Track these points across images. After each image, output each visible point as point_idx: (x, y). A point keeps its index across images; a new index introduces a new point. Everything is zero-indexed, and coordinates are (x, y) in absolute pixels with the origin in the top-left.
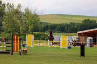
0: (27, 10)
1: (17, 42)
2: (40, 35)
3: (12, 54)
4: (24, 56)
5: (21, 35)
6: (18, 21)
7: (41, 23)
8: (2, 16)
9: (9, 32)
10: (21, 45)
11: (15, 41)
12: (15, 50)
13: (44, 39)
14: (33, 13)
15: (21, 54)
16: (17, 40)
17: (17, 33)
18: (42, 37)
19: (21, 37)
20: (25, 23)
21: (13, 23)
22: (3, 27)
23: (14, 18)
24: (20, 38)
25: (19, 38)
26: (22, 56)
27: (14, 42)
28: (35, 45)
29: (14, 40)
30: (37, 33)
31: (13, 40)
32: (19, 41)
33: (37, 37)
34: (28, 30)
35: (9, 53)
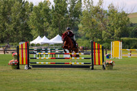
0: (111, 7)
1: (99, 52)
2: (131, 41)
3: (93, 69)
4: (110, 71)
5: (104, 42)
6: (100, 23)
7: (132, 25)
8: (78, 17)
9: (88, 39)
10: (105, 55)
11: (97, 51)
12: (97, 63)
13: (135, 47)
14: (120, 11)
15: (105, 69)
16: (99, 49)
17: (99, 40)
18: (134, 44)
19: (103, 45)
20: (109, 25)
21: (93, 25)
22: (79, 31)
23: (94, 19)
24: (103, 47)
25: (101, 46)
26: (107, 71)
27: (95, 52)
28: (124, 56)
29: (95, 49)
30: (126, 38)
31: (93, 49)
32: (101, 51)
33: (126, 45)
34: (113, 35)
35: (89, 67)
